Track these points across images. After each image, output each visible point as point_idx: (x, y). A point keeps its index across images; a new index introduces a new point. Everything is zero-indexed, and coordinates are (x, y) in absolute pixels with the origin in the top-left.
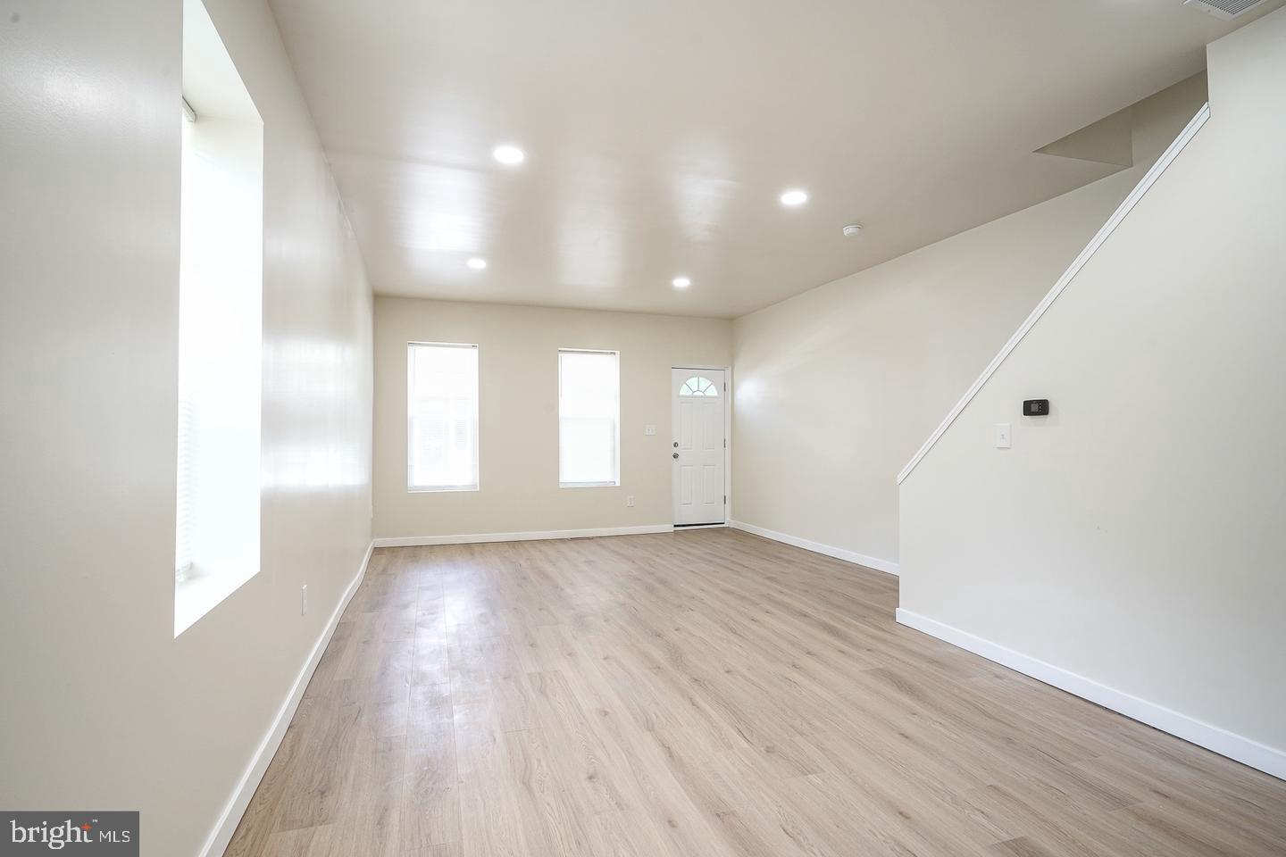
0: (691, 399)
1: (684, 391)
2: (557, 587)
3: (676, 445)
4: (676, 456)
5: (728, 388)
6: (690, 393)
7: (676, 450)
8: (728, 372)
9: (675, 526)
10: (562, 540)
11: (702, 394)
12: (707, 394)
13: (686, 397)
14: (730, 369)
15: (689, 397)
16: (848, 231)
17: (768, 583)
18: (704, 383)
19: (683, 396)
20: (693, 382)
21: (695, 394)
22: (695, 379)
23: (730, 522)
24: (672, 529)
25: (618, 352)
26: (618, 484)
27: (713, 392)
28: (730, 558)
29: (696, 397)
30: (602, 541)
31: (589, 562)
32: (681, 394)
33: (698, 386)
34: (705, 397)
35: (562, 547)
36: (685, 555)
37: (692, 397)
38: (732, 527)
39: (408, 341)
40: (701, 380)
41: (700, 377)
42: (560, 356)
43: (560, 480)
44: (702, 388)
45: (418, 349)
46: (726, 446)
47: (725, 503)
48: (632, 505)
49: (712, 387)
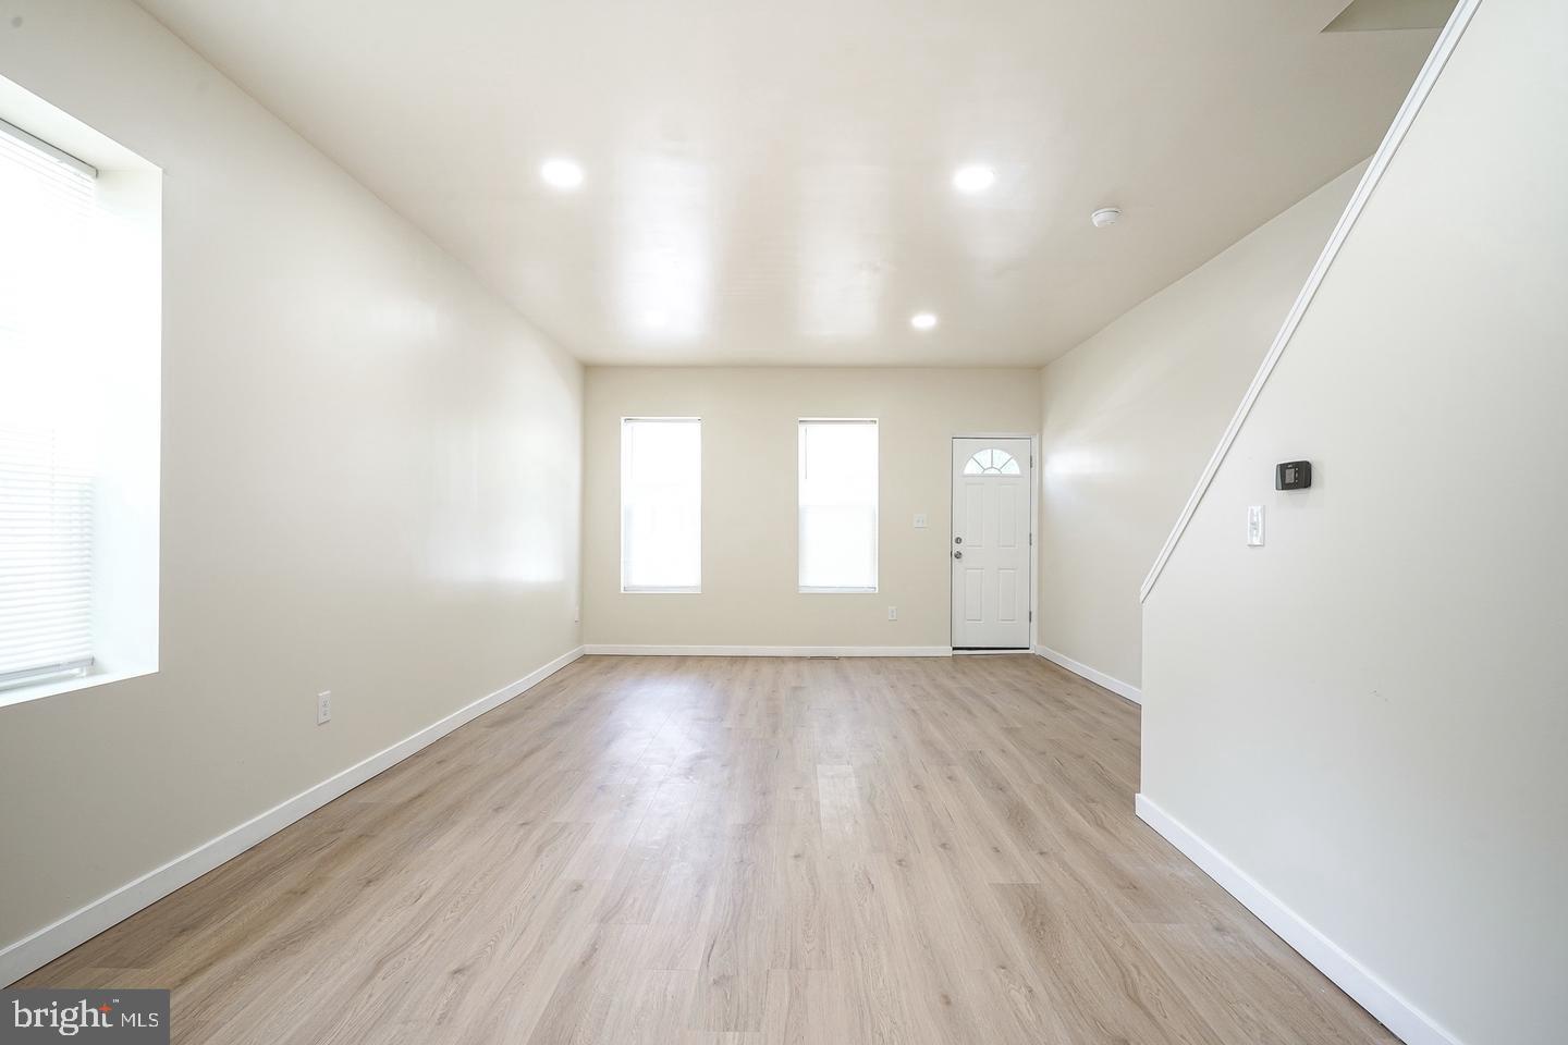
0: (982, 479)
1: (971, 468)
3: (958, 540)
4: (958, 555)
5: (1034, 463)
6: (980, 471)
7: (957, 548)
8: (1035, 441)
9: (954, 649)
10: (799, 659)
11: (997, 472)
12: (1004, 471)
13: (973, 476)
14: (1037, 436)
15: (979, 476)
16: (1098, 218)
18: (1001, 457)
19: (968, 476)
20: (984, 457)
21: (986, 472)
22: (987, 454)
23: (1036, 649)
24: (950, 653)
25: (876, 420)
26: (875, 590)
27: (1014, 468)
29: (990, 476)
32: (967, 472)
33: (992, 461)
34: (1002, 476)
37: (984, 476)
38: (1037, 654)
39: (623, 419)
40: (997, 453)
41: (995, 448)
42: (802, 428)
43: (801, 584)
44: (997, 464)
45: (630, 425)
46: (1033, 543)
47: (1030, 621)
48: (895, 618)
49: (1013, 461)
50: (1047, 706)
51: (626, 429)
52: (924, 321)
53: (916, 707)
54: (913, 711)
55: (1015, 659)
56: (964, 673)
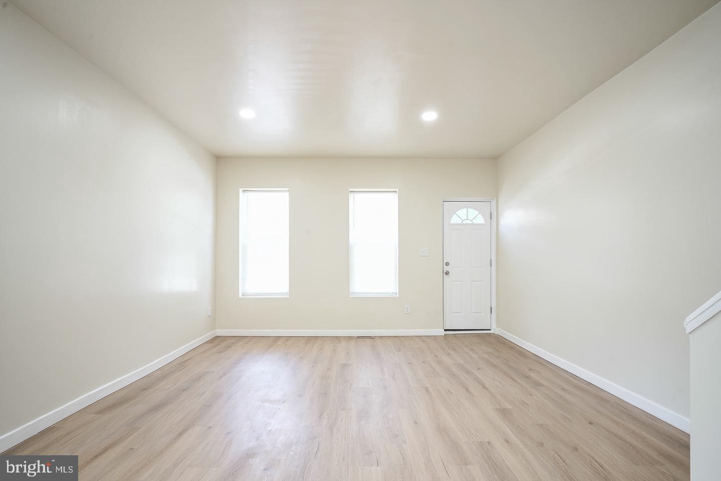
0: (461, 226)
1: (455, 220)
3: (447, 264)
4: (447, 273)
5: (493, 217)
6: (460, 221)
7: (446, 268)
8: (494, 203)
9: (445, 330)
10: (350, 338)
11: (470, 222)
12: (474, 222)
13: (456, 224)
14: (495, 199)
15: (459, 224)
18: (472, 213)
19: (453, 224)
20: (462, 213)
21: (464, 222)
22: (464, 211)
23: (495, 330)
24: (443, 333)
25: (397, 191)
26: (397, 295)
27: (480, 220)
29: (466, 224)
32: (452, 222)
33: (467, 215)
34: (472, 224)
38: (496, 333)
39: (241, 190)
40: (470, 210)
41: (469, 208)
42: (351, 196)
43: (351, 291)
44: (471, 217)
45: (247, 194)
46: (492, 265)
47: (491, 313)
48: (409, 312)
49: (480, 216)
50: (520, 382)
51: (243, 197)
52: (430, 116)
53: (428, 385)
54: (427, 389)
55: (484, 337)
56: (454, 350)
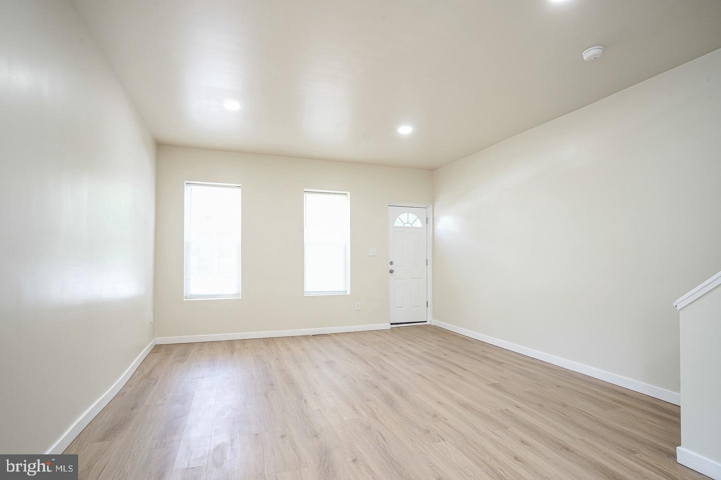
0: (403, 229)
1: (398, 223)
2: (301, 399)
3: (391, 263)
4: (391, 272)
5: (429, 221)
6: (402, 225)
7: (391, 267)
8: (430, 209)
9: (392, 324)
10: (306, 337)
11: (410, 225)
12: (414, 225)
13: (398, 227)
14: (431, 206)
15: (400, 227)
16: (589, 54)
17: (492, 390)
18: (412, 217)
19: (395, 227)
20: (404, 217)
21: (405, 225)
22: (405, 215)
23: (431, 321)
24: (389, 327)
25: (349, 193)
26: (349, 293)
27: (418, 224)
28: (443, 357)
29: (407, 228)
30: (337, 338)
31: (329, 363)
32: (395, 225)
33: (408, 219)
34: (413, 228)
35: (306, 344)
36: (407, 355)
37: (403, 227)
38: (432, 324)
39: (185, 182)
40: (411, 215)
41: (410, 213)
42: (305, 194)
43: (305, 290)
44: (411, 221)
45: (190, 187)
46: (428, 264)
47: (427, 306)
48: (359, 309)
49: (418, 220)
51: (188, 190)
52: (405, 130)
55: (422, 328)
